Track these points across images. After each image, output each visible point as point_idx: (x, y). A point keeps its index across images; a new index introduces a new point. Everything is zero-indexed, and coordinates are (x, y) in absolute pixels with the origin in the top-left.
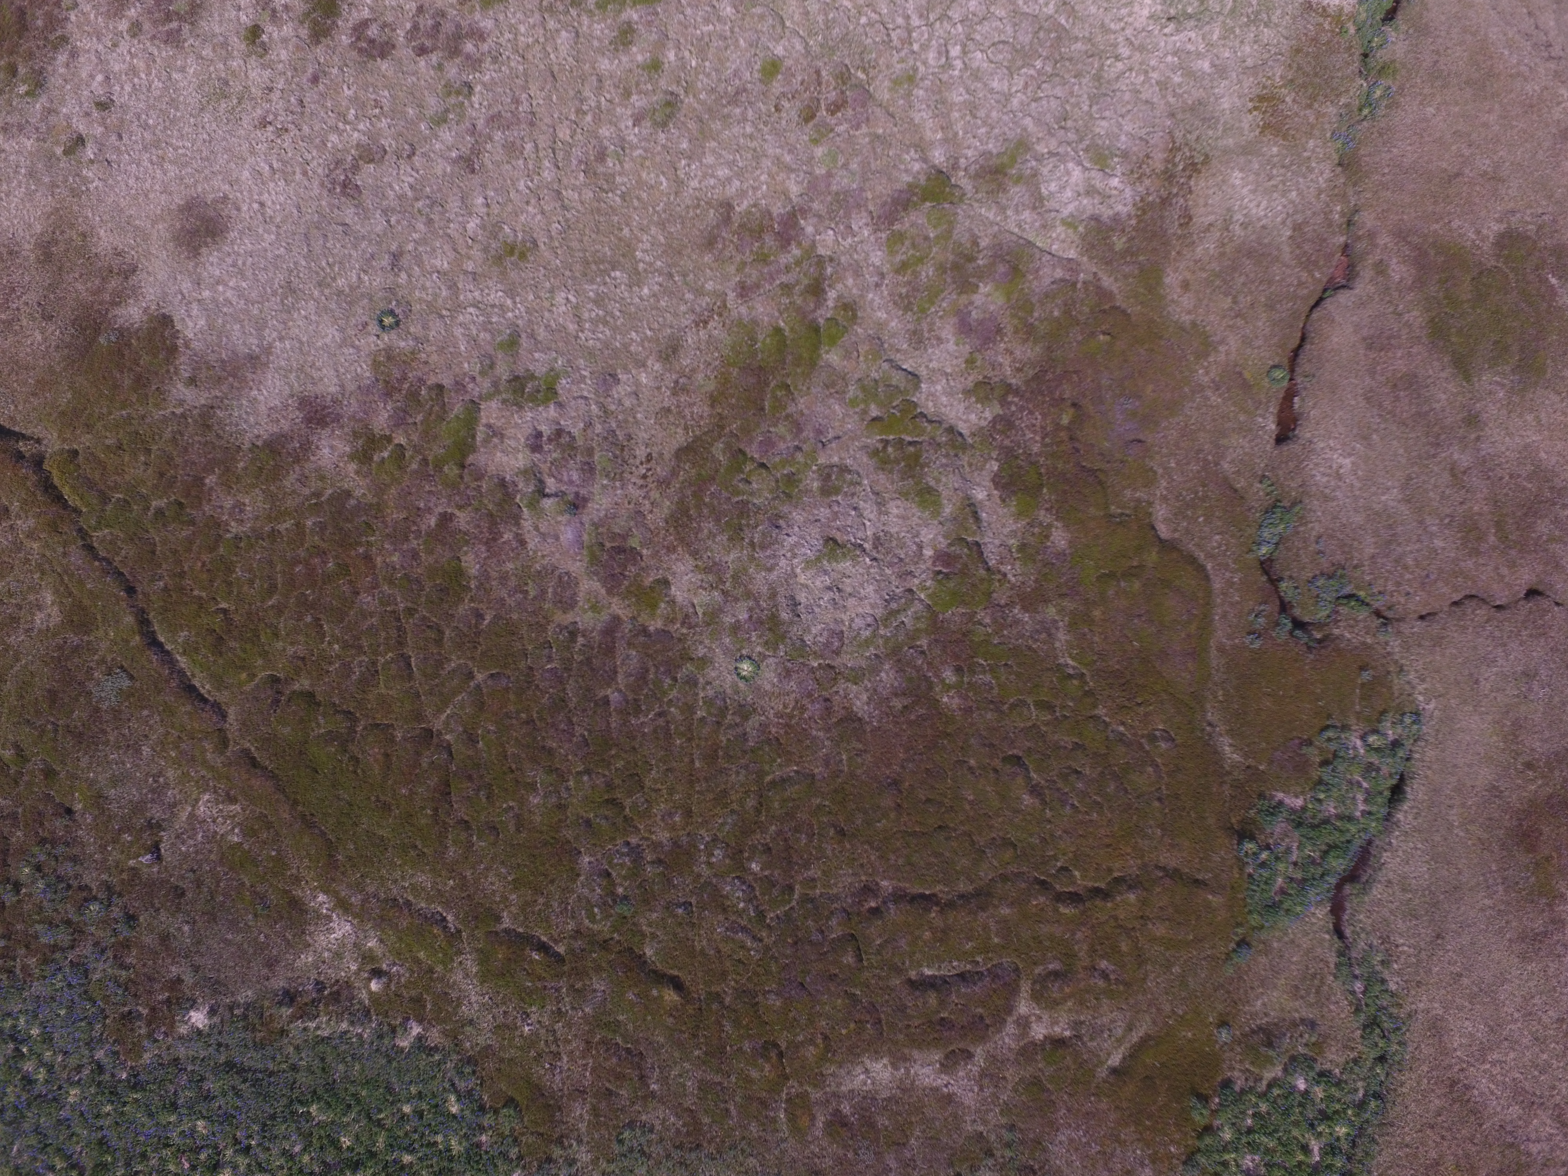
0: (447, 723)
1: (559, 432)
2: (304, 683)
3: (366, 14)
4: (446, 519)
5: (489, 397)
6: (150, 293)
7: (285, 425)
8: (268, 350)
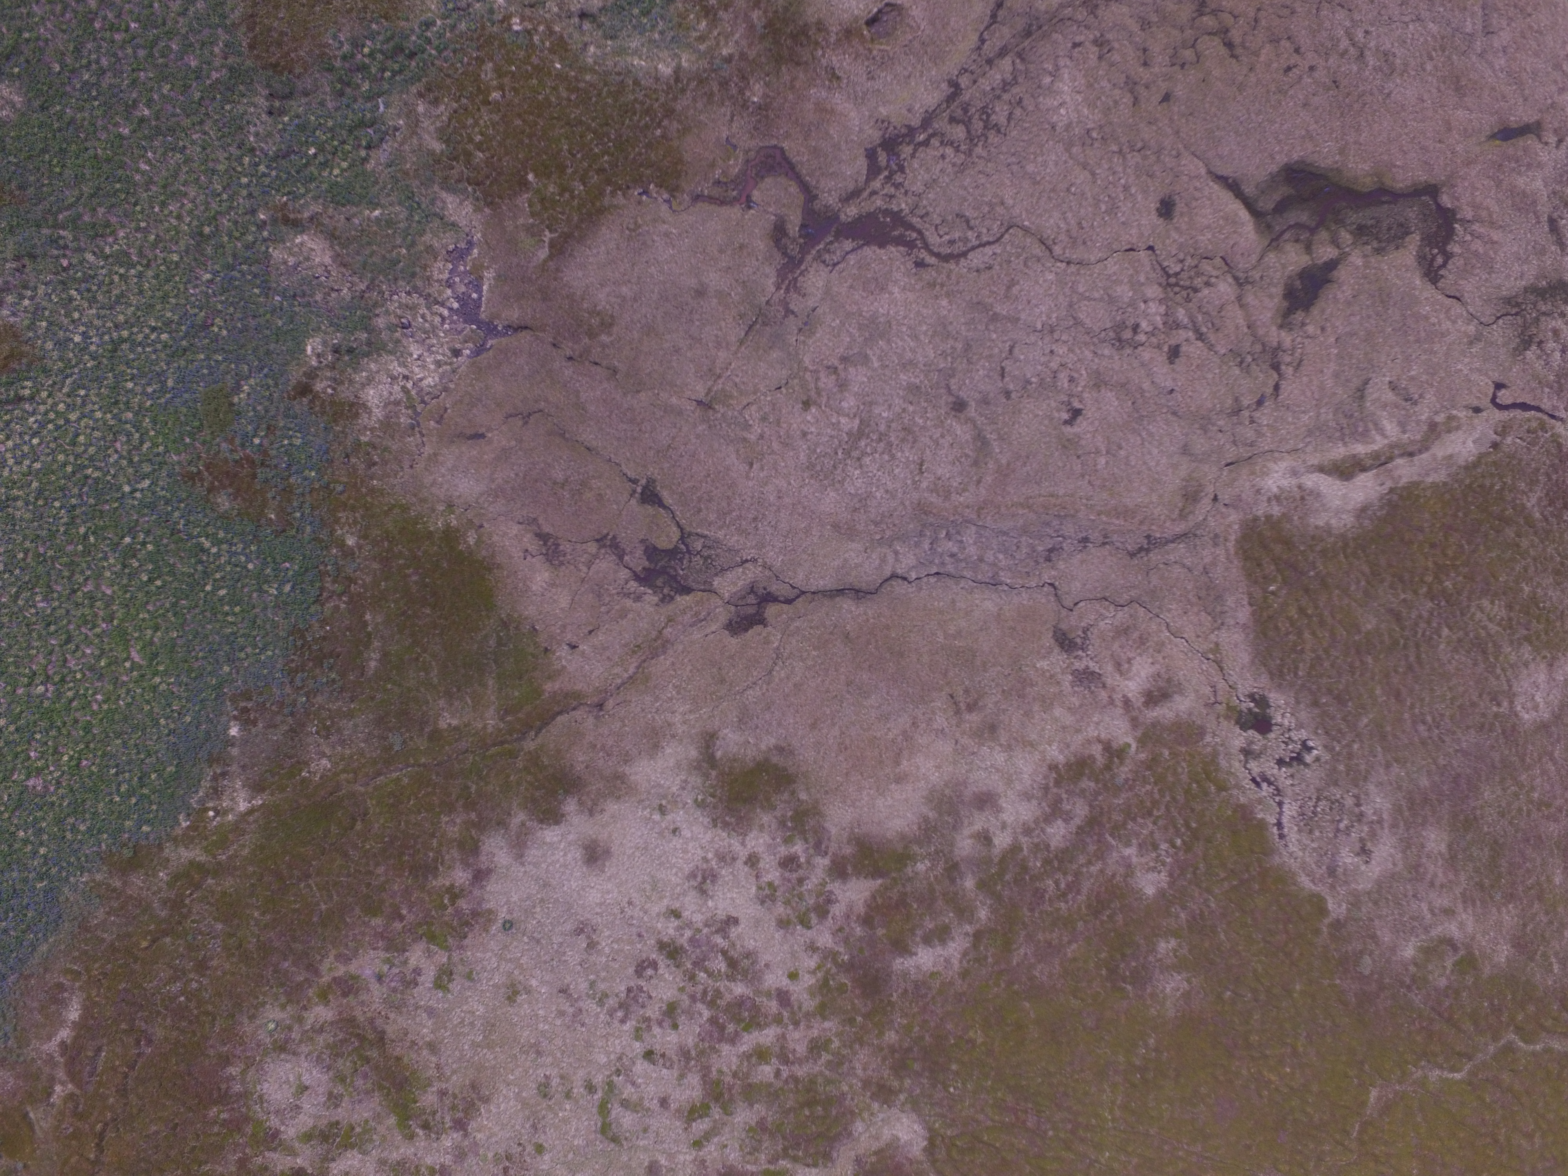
0: (309, 886)
1: (417, 984)
2: (359, 826)
3: (660, 971)
4: (401, 918)
5: (449, 958)
6: (575, 820)
7: (483, 858)
8: (523, 864)
